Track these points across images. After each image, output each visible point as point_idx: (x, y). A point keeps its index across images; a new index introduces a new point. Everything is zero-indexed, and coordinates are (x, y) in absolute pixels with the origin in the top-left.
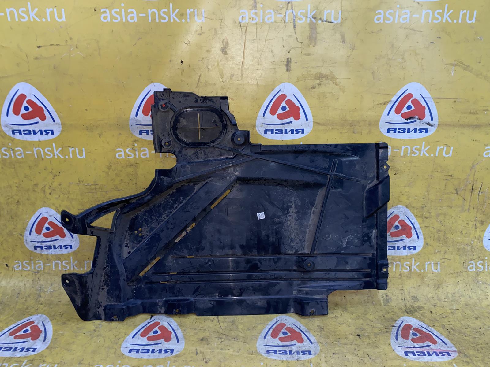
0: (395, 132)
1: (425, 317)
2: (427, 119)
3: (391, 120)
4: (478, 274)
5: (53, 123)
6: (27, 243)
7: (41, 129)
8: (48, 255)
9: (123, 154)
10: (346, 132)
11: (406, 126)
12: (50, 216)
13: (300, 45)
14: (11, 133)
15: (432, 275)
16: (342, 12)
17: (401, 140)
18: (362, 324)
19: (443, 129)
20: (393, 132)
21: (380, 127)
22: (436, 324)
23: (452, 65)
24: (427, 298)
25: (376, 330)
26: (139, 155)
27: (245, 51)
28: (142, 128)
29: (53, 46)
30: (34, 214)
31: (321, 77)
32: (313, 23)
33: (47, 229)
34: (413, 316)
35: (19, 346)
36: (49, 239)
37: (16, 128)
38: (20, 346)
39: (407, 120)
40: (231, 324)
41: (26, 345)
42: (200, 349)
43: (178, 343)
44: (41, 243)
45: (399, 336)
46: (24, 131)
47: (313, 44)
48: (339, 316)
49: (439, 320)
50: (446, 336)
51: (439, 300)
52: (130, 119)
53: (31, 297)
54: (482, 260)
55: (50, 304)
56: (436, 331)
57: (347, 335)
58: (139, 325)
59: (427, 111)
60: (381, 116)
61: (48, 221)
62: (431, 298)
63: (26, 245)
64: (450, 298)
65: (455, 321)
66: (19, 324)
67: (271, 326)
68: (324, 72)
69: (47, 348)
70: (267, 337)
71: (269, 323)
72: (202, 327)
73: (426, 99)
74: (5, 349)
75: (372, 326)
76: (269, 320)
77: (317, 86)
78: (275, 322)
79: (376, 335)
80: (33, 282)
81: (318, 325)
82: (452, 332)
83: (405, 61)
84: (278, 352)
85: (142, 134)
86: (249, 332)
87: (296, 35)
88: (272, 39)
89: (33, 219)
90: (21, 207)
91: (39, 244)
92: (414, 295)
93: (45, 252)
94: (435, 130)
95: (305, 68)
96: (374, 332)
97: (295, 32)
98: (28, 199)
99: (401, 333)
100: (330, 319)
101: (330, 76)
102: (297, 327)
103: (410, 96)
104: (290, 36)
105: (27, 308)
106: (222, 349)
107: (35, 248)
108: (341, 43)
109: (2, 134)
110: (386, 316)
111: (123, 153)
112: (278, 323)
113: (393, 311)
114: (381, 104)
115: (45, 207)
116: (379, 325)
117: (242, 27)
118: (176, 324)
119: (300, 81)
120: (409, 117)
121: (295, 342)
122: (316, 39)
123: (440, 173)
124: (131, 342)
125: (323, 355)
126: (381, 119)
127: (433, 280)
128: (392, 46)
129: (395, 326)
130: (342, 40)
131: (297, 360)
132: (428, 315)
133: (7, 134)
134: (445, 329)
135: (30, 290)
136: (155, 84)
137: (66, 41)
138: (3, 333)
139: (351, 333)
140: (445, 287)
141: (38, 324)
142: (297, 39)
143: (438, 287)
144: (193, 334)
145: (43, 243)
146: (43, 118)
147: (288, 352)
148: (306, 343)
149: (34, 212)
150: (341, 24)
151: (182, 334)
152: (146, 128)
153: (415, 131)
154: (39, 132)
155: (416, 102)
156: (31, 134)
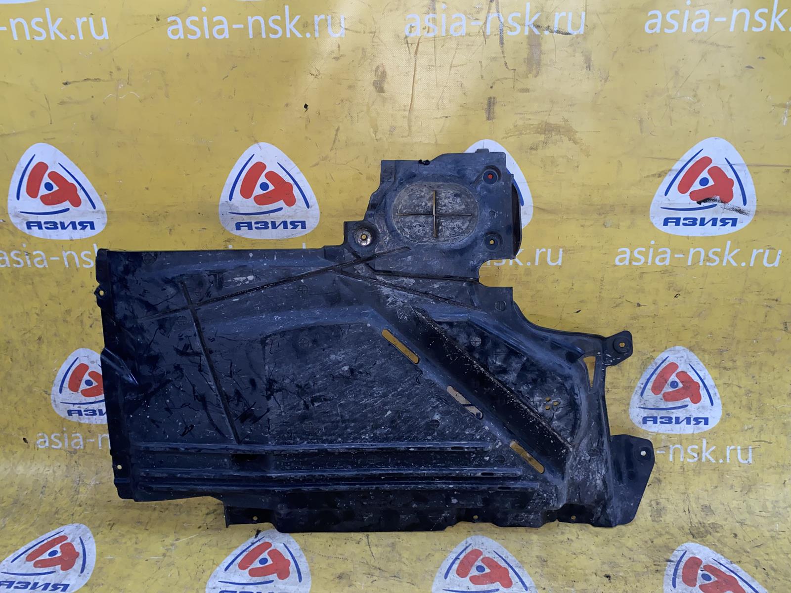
0: (677, 223)
1: (725, 545)
2: (737, 200)
3: (670, 204)
5: (94, 210)
6: (56, 406)
7: (74, 221)
8: (91, 424)
10: (592, 225)
11: (698, 215)
12: (92, 362)
13: (510, 74)
14: (25, 226)
15: (738, 468)
16: (586, 14)
17: (688, 237)
18: (614, 556)
19: (764, 219)
20: (674, 224)
21: (651, 215)
22: (744, 558)
23: (784, 106)
24: (728, 509)
25: (639, 568)
27: (416, 86)
28: (240, 219)
29: (90, 82)
30: (66, 359)
31: (547, 129)
32: (535, 35)
33: (88, 383)
34: (704, 543)
35: (41, 580)
36: (92, 399)
37: (33, 218)
38: (43, 580)
39: (699, 203)
40: (389, 549)
41: (52, 579)
43: (300, 581)
44: (79, 405)
45: (679, 580)
46: (46, 223)
47: (534, 72)
48: (573, 538)
49: (749, 550)
50: (761, 581)
51: (750, 512)
52: (220, 203)
53: (63, 492)
55: (93, 506)
56: (743, 572)
57: (586, 575)
58: (236, 547)
59: (736, 188)
60: (654, 196)
61: (89, 370)
62: (736, 510)
63: (55, 409)
64: (770, 510)
65: (777, 554)
66: (43, 541)
67: (457, 555)
68: (553, 120)
69: (86, 585)
70: (449, 575)
71: (454, 550)
72: (341, 554)
73: (734, 167)
74: (19, 585)
75: (632, 560)
76: (455, 544)
77: (541, 145)
78: (465, 547)
79: (637, 575)
80: (67, 469)
81: (538, 554)
82: (772, 573)
83: (699, 101)
85: (240, 229)
86: (418, 564)
87: (504, 57)
88: (463, 65)
89: (65, 367)
90: (44, 346)
91: (76, 407)
92: (707, 503)
93: (85, 420)
94: (750, 221)
95: (520, 114)
96: (635, 571)
97: (503, 52)
98: (55, 335)
99: (681, 574)
100: (559, 545)
101: (563, 128)
102: (502, 558)
103: (707, 161)
104: (494, 59)
105: (56, 513)
107: (70, 413)
108: (585, 70)
109: (10, 228)
110: (655, 541)
112: (469, 550)
113: (667, 533)
114: (654, 175)
115: (83, 347)
116: (643, 558)
117: (410, 45)
118: (298, 547)
119: (511, 136)
120: (704, 198)
121: (497, 585)
122: (539, 63)
123: (757, 295)
124: (222, 578)
126: (653, 202)
127: (741, 477)
128: (677, 73)
129: (672, 559)
130: (585, 65)
132: (730, 541)
133: (19, 228)
134: (759, 568)
135: (63, 480)
136: (262, 144)
137: (111, 72)
138: (16, 556)
139: (594, 571)
140: (761, 490)
141: (73, 540)
142: (506, 64)
143: (750, 490)
144: (324, 567)
145: (81, 406)
146: (77, 202)
148: (517, 587)
149: (65, 355)
150: (585, 36)
151: (307, 564)
152: (246, 219)
153: (714, 222)
154: (71, 226)
155: (717, 173)
156: (57, 228)
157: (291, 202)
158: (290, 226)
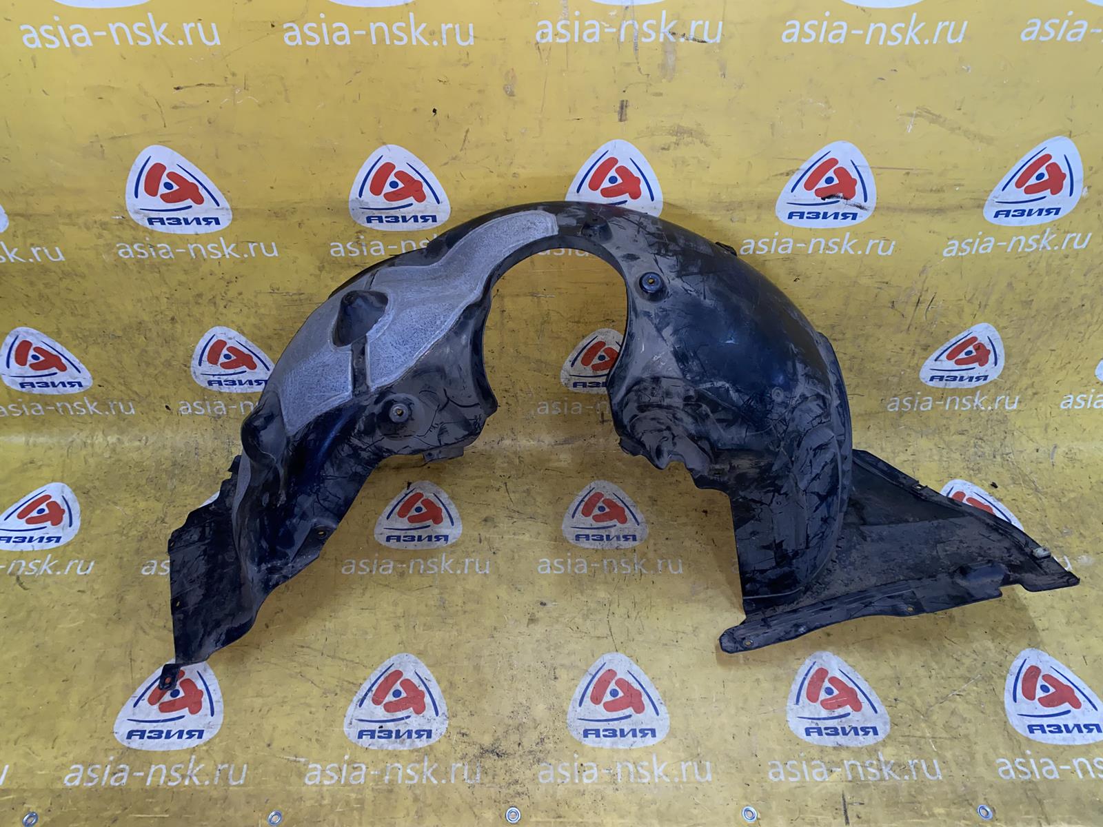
0: (801, 218)
2: (858, 198)
3: (796, 200)
4: (901, 414)
5: (217, 207)
6: (196, 377)
7: (197, 217)
9: (342, 250)
10: (719, 220)
11: (821, 209)
12: (230, 339)
13: (644, 79)
14: (147, 222)
16: (723, 25)
17: (811, 229)
19: (882, 214)
20: (798, 217)
21: (777, 210)
23: (911, 115)
26: (368, 252)
27: (547, 90)
28: (370, 213)
29: (202, 87)
30: (203, 336)
31: (679, 132)
32: (670, 42)
33: (226, 356)
36: (231, 371)
37: (153, 215)
39: (823, 199)
42: (484, 534)
43: (453, 525)
44: (218, 376)
46: (168, 219)
47: (668, 77)
52: (350, 200)
54: (913, 396)
57: (689, 511)
58: (392, 499)
59: (859, 187)
60: (780, 193)
61: (228, 346)
63: (195, 379)
67: (583, 497)
68: (686, 123)
71: (580, 493)
73: (859, 169)
77: (672, 148)
78: (589, 491)
80: (215, 432)
81: (650, 495)
83: (830, 107)
84: (591, 538)
85: (371, 222)
86: (550, 507)
87: (638, 63)
90: (178, 326)
91: (216, 378)
93: (225, 389)
94: (868, 216)
95: (653, 116)
97: (637, 59)
98: (189, 315)
101: (696, 130)
102: (620, 499)
103: (833, 162)
104: (628, 64)
106: (514, 534)
107: (210, 383)
108: (720, 77)
109: (131, 224)
111: (341, 248)
112: (592, 494)
114: (782, 174)
115: (219, 325)
117: (542, 51)
119: (643, 137)
120: (829, 194)
121: (615, 522)
122: (673, 69)
123: (870, 279)
124: (386, 525)
125: (652, 541)
126: (780, 197)
128: (811, 81)
130: (720, 73)
131: (617, 548)
136: (389, 146)
137: (225, 77)
142: (639, 69)
144: (472, 512)
145: (221, 377)
146: (200, 200)
147: (605, 538)
148: (630, 523)
150: (720, 46)
151: (456, 511)
152: (377, 213)
153: (836, 216)
154: (195, 221)
155: (842, 173)
156: (181, 224)
157: (421, 198)
158: (420, 220)
